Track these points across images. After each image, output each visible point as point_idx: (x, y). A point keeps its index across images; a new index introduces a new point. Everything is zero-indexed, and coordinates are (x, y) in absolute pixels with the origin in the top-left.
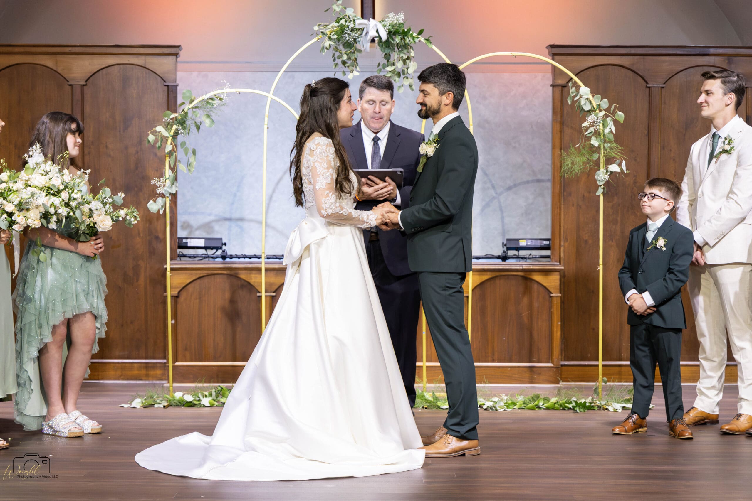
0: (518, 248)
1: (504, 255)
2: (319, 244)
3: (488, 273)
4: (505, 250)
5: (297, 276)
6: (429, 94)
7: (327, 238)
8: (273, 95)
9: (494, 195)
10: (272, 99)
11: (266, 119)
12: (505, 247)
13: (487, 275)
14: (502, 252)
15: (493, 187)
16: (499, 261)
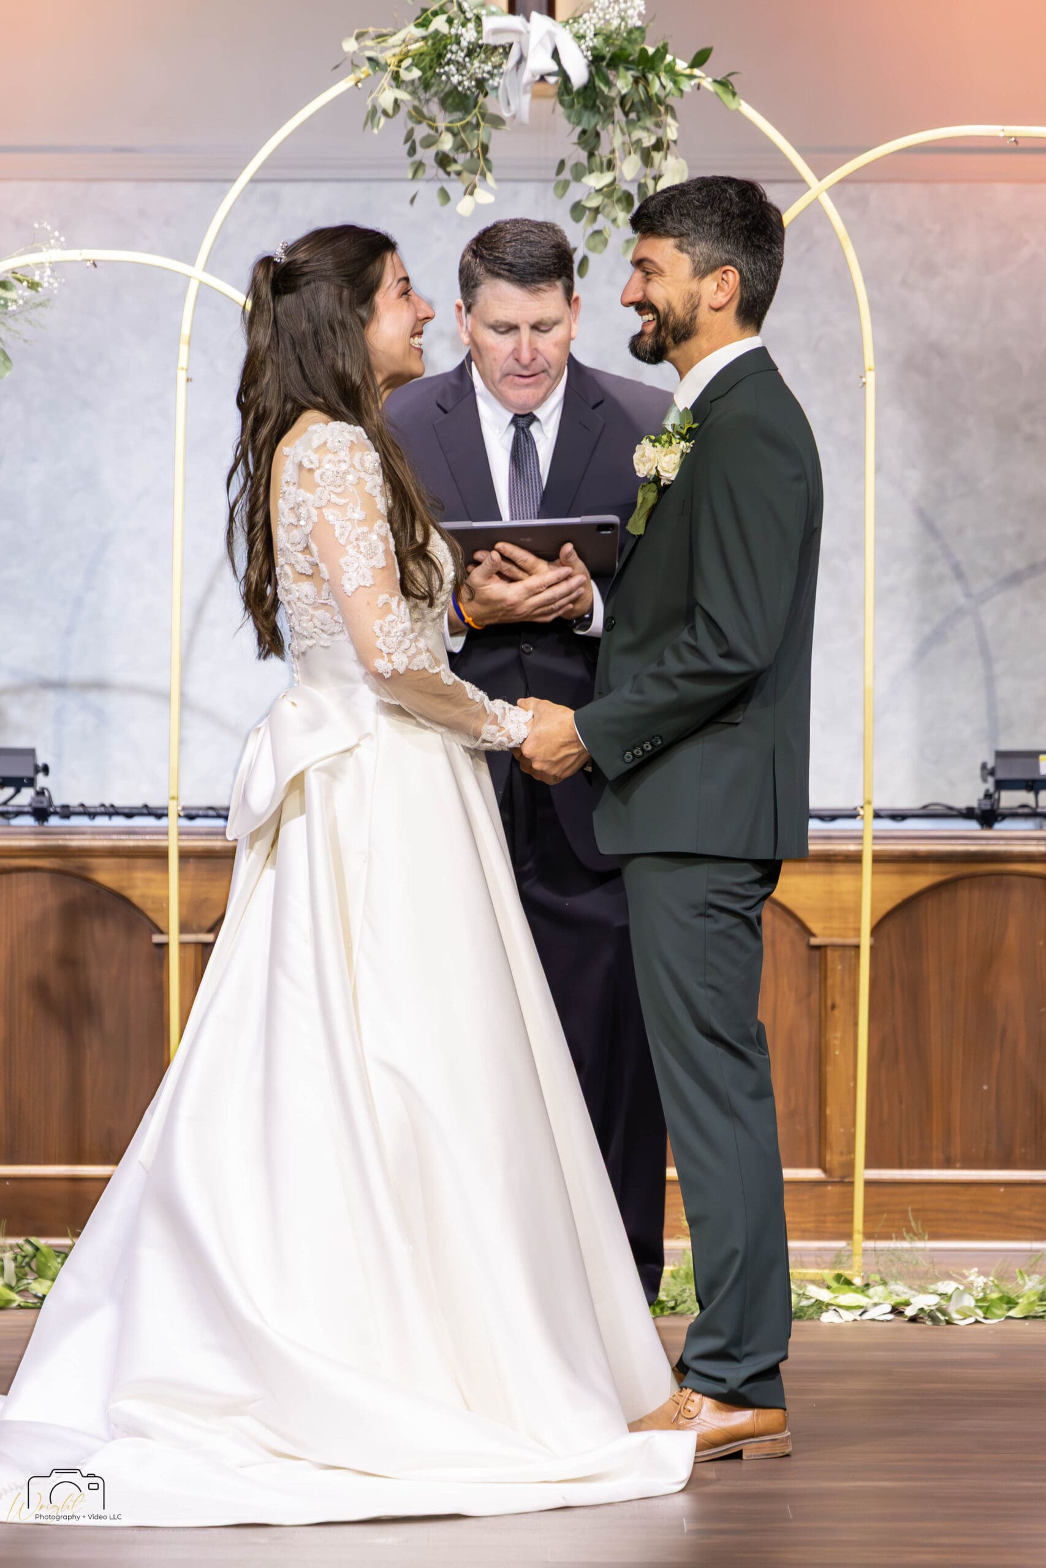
0: (1034, 781)
1: (988, 807)
2: (332, 772)
3: (932, 867)
4: (992, 790)
5: (270, 874)
6: (660, 273)
7: (357, 751)
8: (204, 270)
9: (962, 600)
10: (201, 283)
11: (184, 349)
12: (991, 780)
13: (926, 873)
14: (981, 795)
15: (959, 574)
16: (971, 827)
